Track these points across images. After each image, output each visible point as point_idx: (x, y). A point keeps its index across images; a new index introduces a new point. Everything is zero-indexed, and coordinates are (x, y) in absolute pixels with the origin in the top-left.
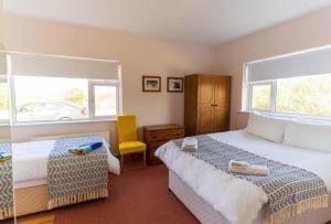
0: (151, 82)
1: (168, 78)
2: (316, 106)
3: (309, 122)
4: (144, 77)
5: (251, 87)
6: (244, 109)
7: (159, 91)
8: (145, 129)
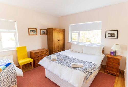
0: (33, 31)
1: (40, 29)
2: (87, 39)
3: (89, 46)
4: (29, 29)
5: (71, 33)
6: (69, 41)
7: (37, 35)
8: (31, 52)
